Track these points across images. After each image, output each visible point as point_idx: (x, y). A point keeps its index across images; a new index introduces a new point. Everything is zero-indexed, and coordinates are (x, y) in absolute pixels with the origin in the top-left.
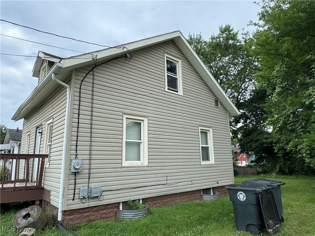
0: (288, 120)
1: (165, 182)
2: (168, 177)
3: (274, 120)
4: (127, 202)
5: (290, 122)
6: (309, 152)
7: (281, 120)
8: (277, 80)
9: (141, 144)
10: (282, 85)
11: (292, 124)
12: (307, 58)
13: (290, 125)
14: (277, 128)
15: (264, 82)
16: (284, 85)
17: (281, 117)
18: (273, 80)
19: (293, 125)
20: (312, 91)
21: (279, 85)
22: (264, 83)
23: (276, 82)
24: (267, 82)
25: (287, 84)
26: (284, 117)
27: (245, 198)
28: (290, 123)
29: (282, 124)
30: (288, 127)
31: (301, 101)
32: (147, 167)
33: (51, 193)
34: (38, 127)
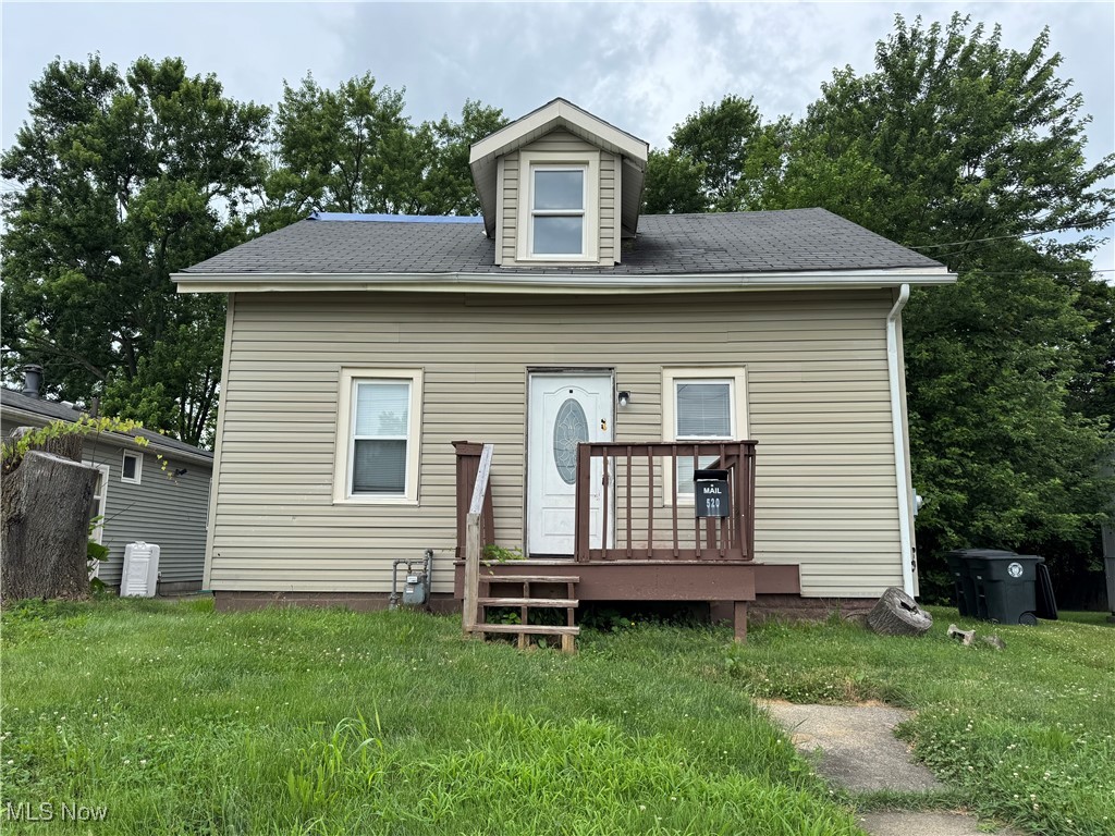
33: (803, 569)
34: (559, 370)
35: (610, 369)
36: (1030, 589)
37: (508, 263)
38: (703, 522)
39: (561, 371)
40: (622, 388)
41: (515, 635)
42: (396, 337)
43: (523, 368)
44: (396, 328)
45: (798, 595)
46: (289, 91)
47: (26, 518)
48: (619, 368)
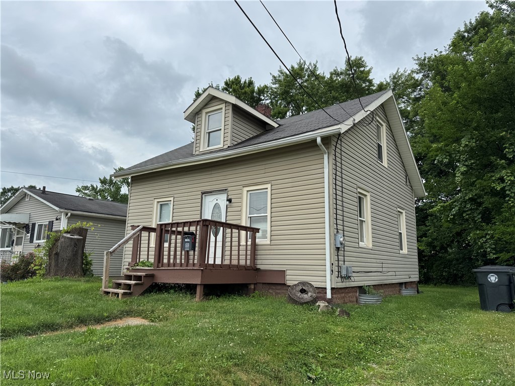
0: (465, 207)
1: (380, 270)
2: (383, 265)
3: (447, 205)
4: (362, 286)
5: (467, 209)
6: (494, 246)
7: (456, 206)
8: (460, 156)
9: (364, 223)
10: (467, 163)
11: (469, 212)
12: (501, 134)
13: (467, 213)
14: (451, 215)
15: (444, 156)
16: (470, 163)
17: (455, 202)
18: (455, 155)
19: (470, 214)
20: (506, 175)
21: (463, 162)
22: (445, 158)
23: (460, 158)
24: (448, 157)
25: (474, 163)
26: (459, 203)
27: (497, 280)
28: (467, 211)
29: (457, 211)
30: (464, 215)
31: (490, 186)
32: (372, 250)
33: (288, 272)
34: (211, 192)
35: (226, 190)
37: (197, 153)
39: (211, 193)
40: (230, 197)
42: (167, 186)
43: (200, 193)
44: (167, 183)
45: (284, 284)
47: (59, 253)
48: (229, 189)
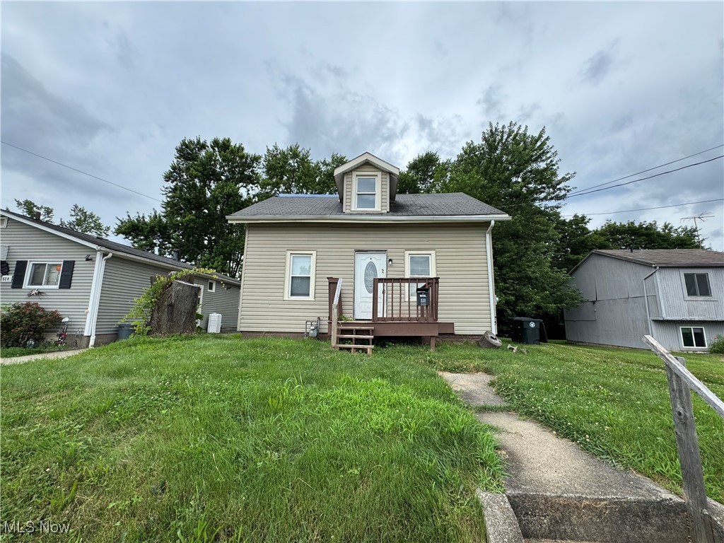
33: (455, 324)
34: (367, 251)
35: (385, 251)
36: (537, 331)
37: (348, 211)
38: (419, 307)
40: (390, 258)
41: (351, 348)
42: (306, 239)
43: (353, 250)
44: (306, 235)
45: (453, 334)
46: (268, 150)
47: (174, 304)
48: (389, 250)
